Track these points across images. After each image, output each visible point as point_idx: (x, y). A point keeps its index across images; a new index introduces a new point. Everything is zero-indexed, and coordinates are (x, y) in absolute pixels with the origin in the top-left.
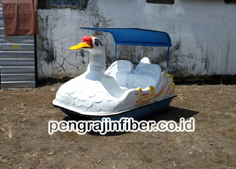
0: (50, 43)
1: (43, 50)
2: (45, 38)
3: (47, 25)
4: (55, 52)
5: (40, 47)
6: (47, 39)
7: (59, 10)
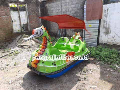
0: (108, 24)
1: (104, 27)
2: (105, 21)
3: (107, 14)
4: (110, 29)
5: (102, 26)
6: (106, 22)
7: (116, 3)
